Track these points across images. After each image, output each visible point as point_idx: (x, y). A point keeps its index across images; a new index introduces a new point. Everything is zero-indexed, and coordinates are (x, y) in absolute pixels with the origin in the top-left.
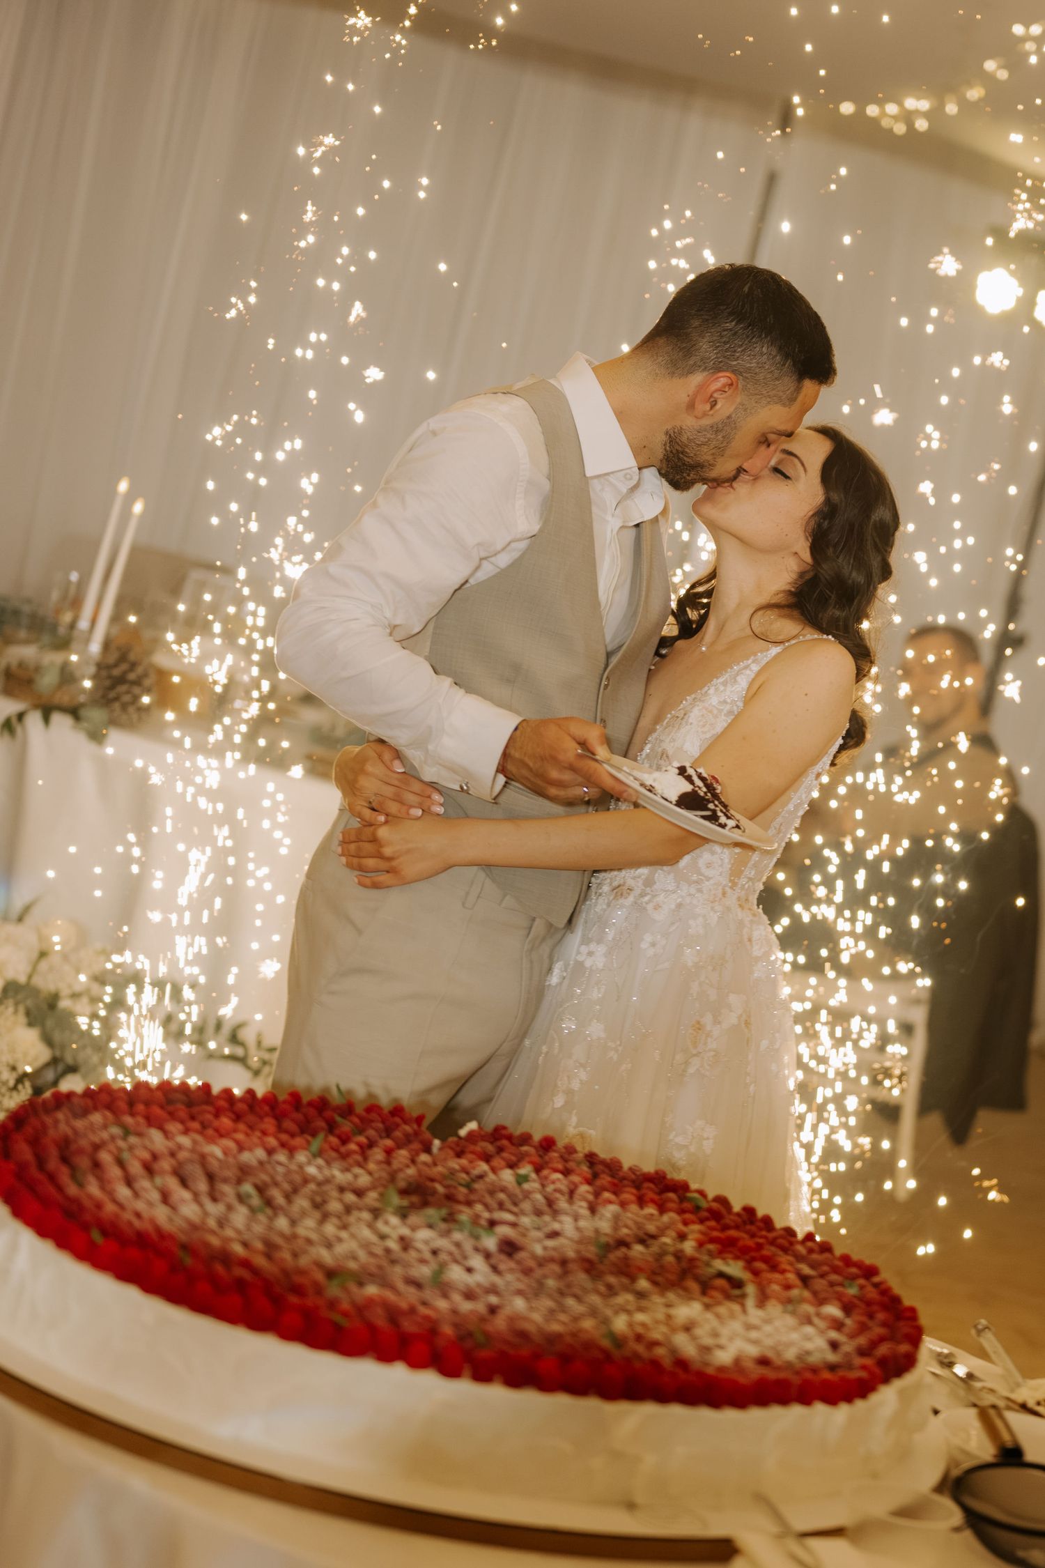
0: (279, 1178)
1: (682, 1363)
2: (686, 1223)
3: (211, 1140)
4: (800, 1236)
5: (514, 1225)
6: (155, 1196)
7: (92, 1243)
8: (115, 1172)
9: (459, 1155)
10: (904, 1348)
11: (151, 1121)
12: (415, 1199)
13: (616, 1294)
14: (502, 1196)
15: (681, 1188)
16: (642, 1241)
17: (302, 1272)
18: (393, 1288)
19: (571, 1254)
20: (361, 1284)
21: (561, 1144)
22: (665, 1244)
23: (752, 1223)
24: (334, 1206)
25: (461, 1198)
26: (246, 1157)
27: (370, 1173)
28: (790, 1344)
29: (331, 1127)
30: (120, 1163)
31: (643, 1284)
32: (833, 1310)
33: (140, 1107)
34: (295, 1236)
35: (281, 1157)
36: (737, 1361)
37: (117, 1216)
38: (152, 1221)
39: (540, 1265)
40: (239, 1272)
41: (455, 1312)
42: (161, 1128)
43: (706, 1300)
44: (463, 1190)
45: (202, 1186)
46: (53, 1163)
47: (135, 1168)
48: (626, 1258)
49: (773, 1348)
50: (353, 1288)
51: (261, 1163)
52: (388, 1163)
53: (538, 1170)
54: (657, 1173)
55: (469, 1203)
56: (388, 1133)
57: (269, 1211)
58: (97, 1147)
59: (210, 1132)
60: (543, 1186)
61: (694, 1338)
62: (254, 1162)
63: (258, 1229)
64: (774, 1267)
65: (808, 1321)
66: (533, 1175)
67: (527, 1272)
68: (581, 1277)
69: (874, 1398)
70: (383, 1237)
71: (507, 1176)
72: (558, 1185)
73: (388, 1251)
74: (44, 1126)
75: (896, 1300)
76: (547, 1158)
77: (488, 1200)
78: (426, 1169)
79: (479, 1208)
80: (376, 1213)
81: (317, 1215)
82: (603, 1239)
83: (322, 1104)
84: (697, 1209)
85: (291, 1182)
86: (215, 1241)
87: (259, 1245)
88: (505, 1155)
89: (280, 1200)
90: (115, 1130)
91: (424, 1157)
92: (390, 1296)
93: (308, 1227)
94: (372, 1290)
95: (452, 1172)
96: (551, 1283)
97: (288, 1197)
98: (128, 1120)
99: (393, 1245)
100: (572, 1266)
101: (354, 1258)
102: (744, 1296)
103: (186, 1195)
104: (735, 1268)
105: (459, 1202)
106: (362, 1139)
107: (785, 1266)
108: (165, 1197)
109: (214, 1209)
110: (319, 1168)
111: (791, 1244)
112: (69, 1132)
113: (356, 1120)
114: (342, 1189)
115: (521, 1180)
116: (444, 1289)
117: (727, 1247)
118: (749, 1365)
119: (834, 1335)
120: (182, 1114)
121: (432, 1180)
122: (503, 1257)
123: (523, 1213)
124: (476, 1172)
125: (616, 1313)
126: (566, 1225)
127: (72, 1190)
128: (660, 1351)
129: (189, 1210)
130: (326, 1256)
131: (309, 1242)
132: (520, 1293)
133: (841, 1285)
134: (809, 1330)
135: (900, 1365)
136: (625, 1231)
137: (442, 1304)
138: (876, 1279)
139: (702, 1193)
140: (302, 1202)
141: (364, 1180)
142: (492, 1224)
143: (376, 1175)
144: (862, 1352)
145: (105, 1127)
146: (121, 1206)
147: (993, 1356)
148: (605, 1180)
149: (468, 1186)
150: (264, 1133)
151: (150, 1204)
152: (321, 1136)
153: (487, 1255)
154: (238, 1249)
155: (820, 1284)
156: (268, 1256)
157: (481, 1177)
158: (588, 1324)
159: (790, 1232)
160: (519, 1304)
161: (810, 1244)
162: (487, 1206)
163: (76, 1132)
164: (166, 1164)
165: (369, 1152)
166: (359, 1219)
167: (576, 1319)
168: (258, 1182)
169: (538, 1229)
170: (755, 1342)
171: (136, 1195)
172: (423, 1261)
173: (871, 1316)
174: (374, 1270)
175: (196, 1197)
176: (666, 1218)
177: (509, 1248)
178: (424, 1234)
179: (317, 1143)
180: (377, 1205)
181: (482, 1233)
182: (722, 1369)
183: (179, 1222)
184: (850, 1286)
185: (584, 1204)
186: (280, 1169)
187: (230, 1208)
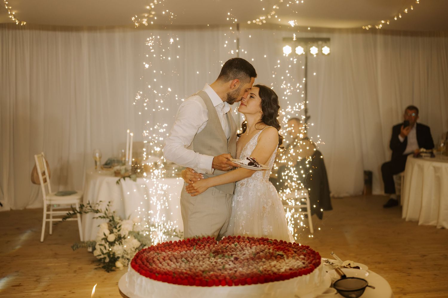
0: (189, 256)
1: (275, 273)
2: (269, 246)
3: (175, 252)
4: (292, 244)
5: (236, 254)
6: (166, 264)
7: (156, 276)
8: (158, 262)
9: (222, 243)
10: (318, 261)
11: (162, 251)
12: (216, 254)
13: (259, 263)
14: (233, 249)
15: (267, 240)
16: (262, 252)
17: (197, 273)
18: (215, 271)
19: (248, 257)
20: (209, 272)
21: (242, 237)
22: (266, 251)
23: (282, 243)
24: (201, 259)
25: (225, 251)
26: (182, 253)
27: (206, 251)
28: (295, 265)
29: (197, 244)
30: (158, 260)
31: (264, 260)
32: (302, 256)
33: (159, 248)
34: (195, 266)
35: (188, 252)
36: (285, 270)
37: (160, 270)
38: (167, 269)
39: (243, 261)
40: (185, 275)
41: (228, 274)
42: (164, 251)
43: (277, 260)
44: (225, 250)
45: (175, 260)
46: (146, 263)
47: (161, 260)
48: (259, 256)
49: (292, 266)
50: (208, 273)
51: (185, 254)
52: (209, 248)
53: (238, 243)
54: (262, 238)
55: (227, 252)
56: (208, 242)
57: (189, 262)
58: (153, 258)
59: (174, 250)
60: (240, 246)
61: (276, 268)
62: (184, 254)
63: (187, 266)
64: (289, 251)
65: (298, 259)
66: (238, 244)
67: (241, 263)
68: (251, 261)
69: (314, 272)
70: (212, 262)
71: (233, 245)
72: (243, 245)
73: (213, 265)
74: (142, 256)
75: (314, 252)
76: (240, 240)
77: (230, 250)
78: (217, 248)
79: (229, 252)
80: (209, 258)
81: (198, 261)
82: (254, 253)
83: (194, 240)
84: (271, 243)
85: (191, 256)
86: (180, 271)
87: (188, 269)
88: (231, 241)
89: (190, 260)
90: (156, 254)
91: (216, 245)
92: (215, 273)
93: (197, 264)
94: (212, 273)
95: (222, 247)
96: (246, 264)
97: (192, 259)
98: (158, 251)
99: (214, 263)
100: (249, 260)
101: (207, 268)
102: (284, 258)
103: (172, 263)
104: (281, 253)
105: (224, 252)
106: (203, 245)
107: (290, 250)
108: (168, 264)
109: (178, 264)
110: (196, 252)
111: (291, 245)
112: (147, 256)
113: (201, 241)
114: (202, 255)
115: (236, 245)
116: (226, 270)
117: (279, 249)
118: (288, 271)
119: (303, 261)
120: (168, 248)
121: (218, 249)
122: (236, 261)
123: (237, 251)
124: (226, 246)
125: (260, 267)
126: (246, 252)
127: (150, 267)
128: (270, 272)
129: (173, 266)
130: (202, 269)
131: (197, 266)
132: (240, 267)
133: (303, 251)
134: (298, 261)
135: (317, 264)
136: (258, 250)
137: (226, 273)
138: (309, 249)
139: (271, 240)
140: (194, 259)
141: (205, 252)
142: (232, 255)
143: (208, 251)
144: (309, 263)
145: (154, 254)
146: (160, 268)
147: (336, 259)
148: (252, 241)
149: (225, 249)
150: (184, 248)
151: (166, 266)
152: (195, 246)
153: (232, 261)
154: (184, 271)
155: (298, 252)
156: (190, 271)
157: (228, 247)
158: (255, 270)
159: (290, 243)
160: (241, 269)
161: (294, 245)
162: (230, 252)
163: (148, 256)
164: (167, 258)
165: (205, 247)
166: (206, 260)
167: (252, 270)
168: (185, 257)
169: (241, 254)
170: (288, 266)
171: (163, 265)
172: (220, 265)
173: (310, 256)
174: (211, 269)
175: (174, 263)
176: (265, 246)
177: (236, 259)
178: (219, 260)
179: (195, 247)
180: (209, 256)
181: (230, 257)
182: (283, 273)
183: (172, 268)
184: (304, 251)
185: (249, 247)
186: (189, 254)
187: (181, 264)
